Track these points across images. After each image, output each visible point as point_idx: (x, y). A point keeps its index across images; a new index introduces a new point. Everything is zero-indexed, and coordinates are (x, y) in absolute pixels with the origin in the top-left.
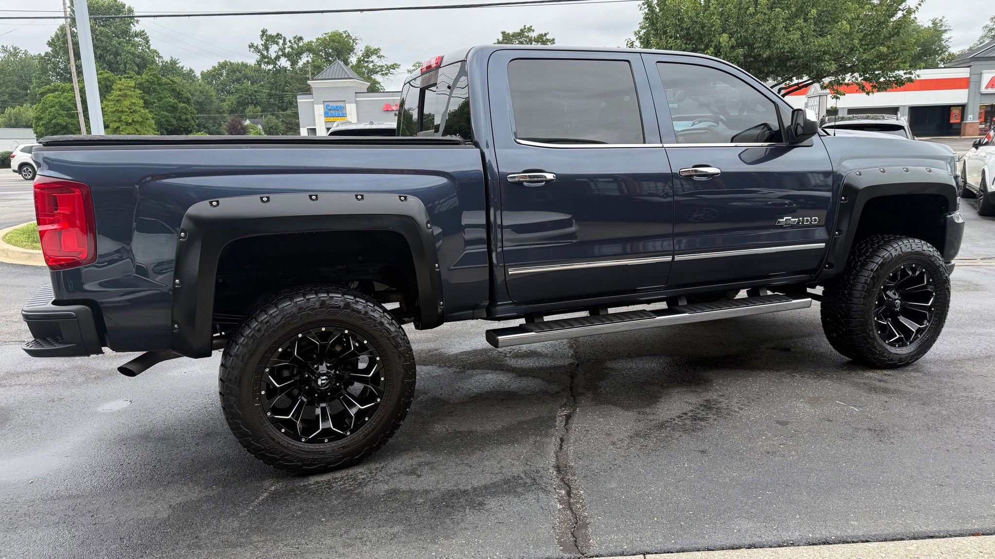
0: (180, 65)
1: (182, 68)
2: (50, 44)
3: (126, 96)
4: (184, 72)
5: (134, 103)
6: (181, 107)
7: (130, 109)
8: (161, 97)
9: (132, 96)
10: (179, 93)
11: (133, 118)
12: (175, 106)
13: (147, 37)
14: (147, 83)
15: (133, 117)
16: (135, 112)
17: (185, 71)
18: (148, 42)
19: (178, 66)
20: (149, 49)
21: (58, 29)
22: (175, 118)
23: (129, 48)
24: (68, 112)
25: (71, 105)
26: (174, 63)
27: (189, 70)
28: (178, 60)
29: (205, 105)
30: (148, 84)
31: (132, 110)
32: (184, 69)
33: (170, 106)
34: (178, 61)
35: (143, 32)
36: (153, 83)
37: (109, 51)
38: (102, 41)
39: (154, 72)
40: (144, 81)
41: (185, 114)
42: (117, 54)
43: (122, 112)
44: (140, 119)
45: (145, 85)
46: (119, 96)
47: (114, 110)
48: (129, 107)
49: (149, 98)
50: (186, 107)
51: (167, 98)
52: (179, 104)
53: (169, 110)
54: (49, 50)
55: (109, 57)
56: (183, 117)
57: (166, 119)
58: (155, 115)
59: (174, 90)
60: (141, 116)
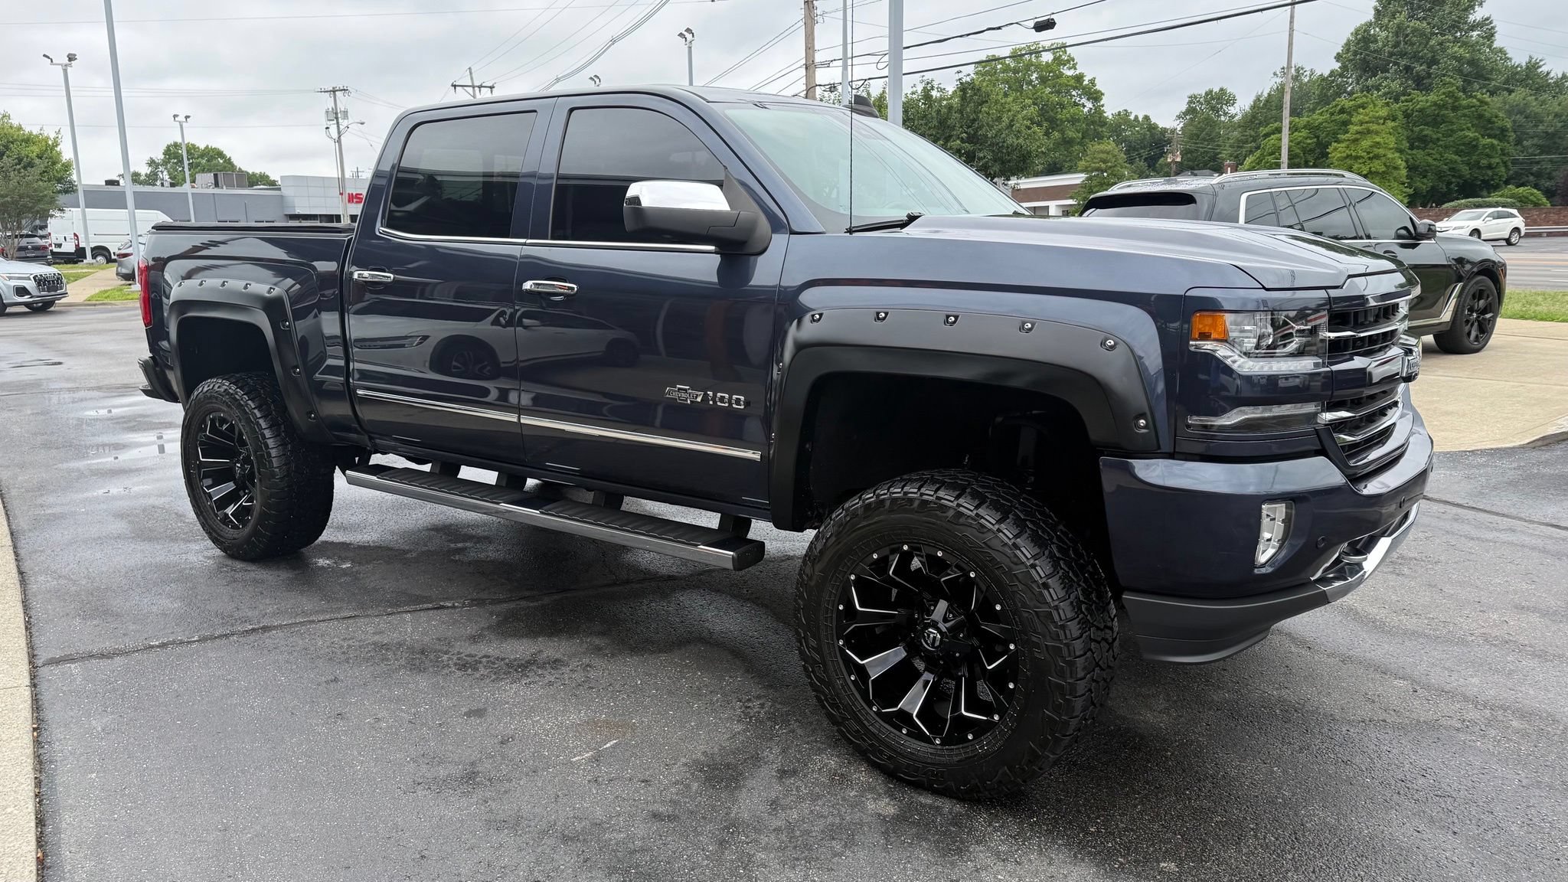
0: (1544, 69)
1: (1548, 73)
2: (1338, 57)
3: (1369, 132)
4: (1550, 81)
5: (1378, 143)
6: (1484, 145)
7: (1368, 153)
8: (1452, 130)
9: (1377, 133)
10: (1489, 121)
11: (1370, 168)
12: (1474, 143)
13: (1493, 28)
14: (1433, 108)
15: (1371, 165)
16: (1377, 157)
17: (1552, 79)
18: (1492, 35)
19: (1540, 70)
20: (1490, 47)
21: (1352, 34)
22: (1468, 164)
23: (1456, 49)
24: (1292, 161)
25: (1298, 151)
26: (1532, 67)
27: (1560, 76)
28: (1541, 61)
29: (1560, 138)
30: (1435, 110)
31: (1371, 155)
32: (1552, 75)
33: (1464, 144)
34: (1541, 63)
35: (1487, 19)
36: (1443, 106)
37: (1422, 58)
38: (1413, 44)
39: (1449, 89)
40: (1428, 104)
41: (1488, 156)
42: (1434, 61)
43: (1357, 158)
44: (1383, 169)
45: (1428, 111)
46: (1358, 133)
47: (1345, 155)
48: (1368, 150)
49: (1431, 133)
50: (1493, 145)
51: (1463, 130)
52: (1481, 139)
53: (1462, 151)
54: (1337, 66)
55: (1419, 68)
56: (1484, 162)
57: (1451, 166)
58: (1435, 159)
59: (1480, 116)
60: (1385, 164)
